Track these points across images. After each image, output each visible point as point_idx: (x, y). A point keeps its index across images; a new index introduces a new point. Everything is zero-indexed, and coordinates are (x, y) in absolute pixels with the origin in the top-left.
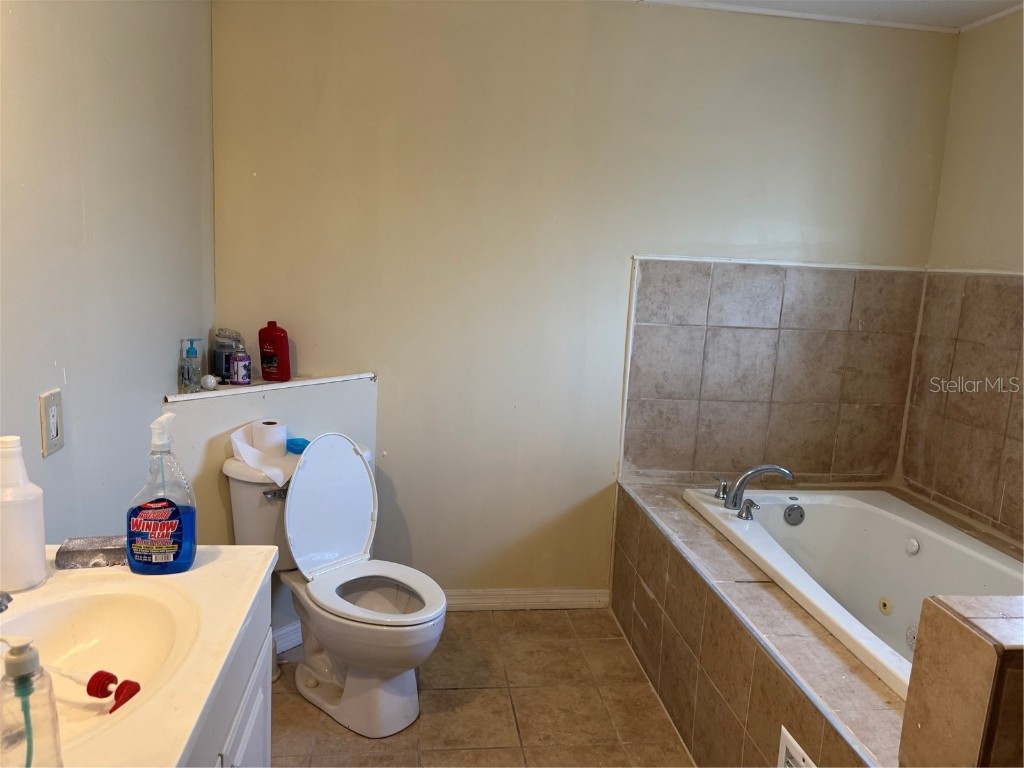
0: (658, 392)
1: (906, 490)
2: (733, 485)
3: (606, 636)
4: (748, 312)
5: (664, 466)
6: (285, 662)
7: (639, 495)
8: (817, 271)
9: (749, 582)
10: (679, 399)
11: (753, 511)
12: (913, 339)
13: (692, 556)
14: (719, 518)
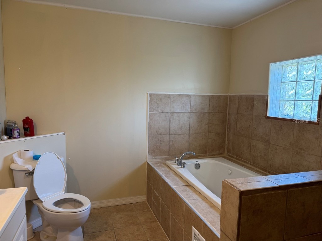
0: (157, 133)
1: (228, 157)
2: (179, 159)
3: (145, 210)
4: (181, 108)
5: (161, 155)
6: (36, 231)
7: (153, 165)
8: (199, 96)
9: (183, 186)
10: (164, 134)
11: (185, 165)
12: (227, 114)
13: (168, 180)
14: (175, 168)
